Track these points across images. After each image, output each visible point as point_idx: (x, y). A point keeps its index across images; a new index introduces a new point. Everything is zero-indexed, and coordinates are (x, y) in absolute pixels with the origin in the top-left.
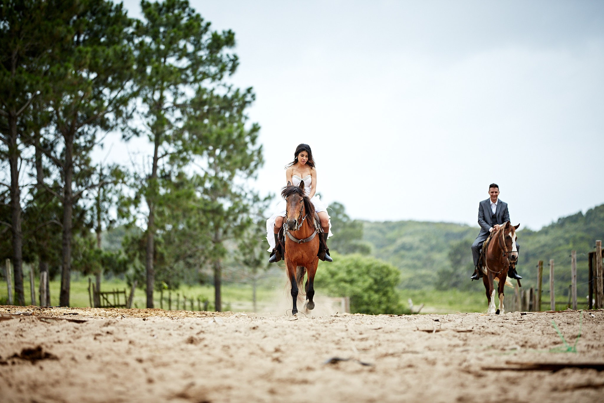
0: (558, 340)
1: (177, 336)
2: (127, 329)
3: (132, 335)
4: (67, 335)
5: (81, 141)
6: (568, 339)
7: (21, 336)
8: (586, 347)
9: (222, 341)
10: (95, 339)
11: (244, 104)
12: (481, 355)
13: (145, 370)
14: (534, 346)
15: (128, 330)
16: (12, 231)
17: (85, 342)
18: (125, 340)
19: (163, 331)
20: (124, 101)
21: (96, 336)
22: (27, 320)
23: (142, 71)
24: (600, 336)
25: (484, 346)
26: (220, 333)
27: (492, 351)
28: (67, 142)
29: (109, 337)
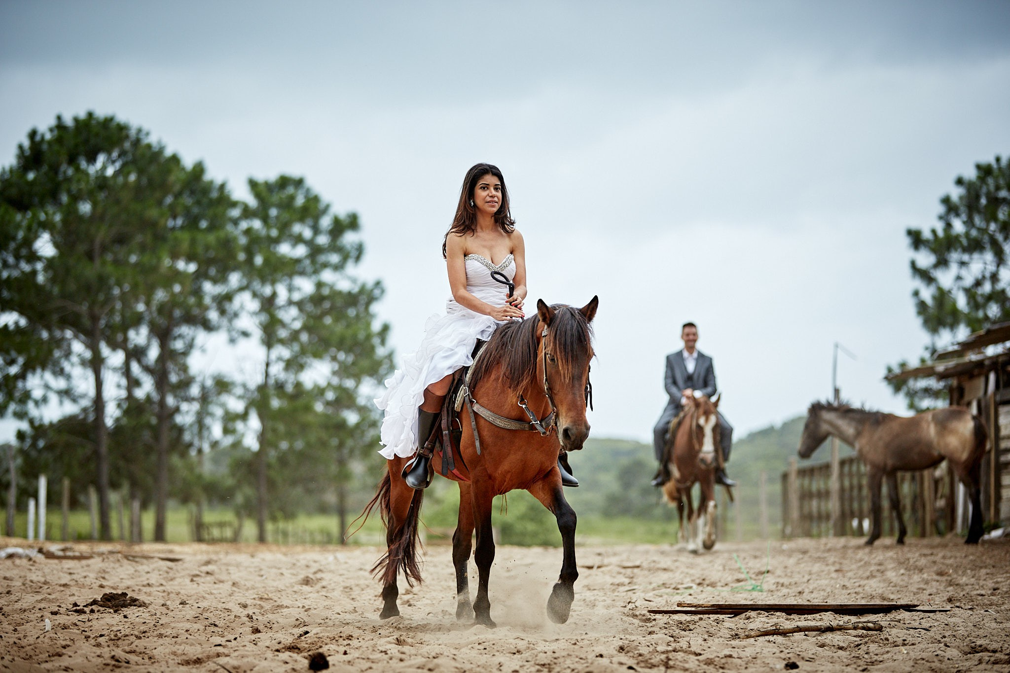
0: (741, 576)
1: (289, 576)
2: (230, 568)
3: (236, 576)
4: (158, 577)
5: (179, 345)
6: (753, 576)
7: (104, 578)
8: (775, 586)
9: (343, 581)
10: (192, 581)
11: (371, 299)
12: (649, 596)
13: (250, 617)
14: (712, 585)
15: (232, 569)
16: (96, 453)
17: (180, 584)
18: (227, 581)
19: (274, 570)
20: (228, 297)
21: (193, 578)
22: (111, 559)
23: (250, 260)
24: (792, 572)
25: (654, 585)
26: (341, 572)
27: (663, 590)
28: (163, 345)
29: (209, 578)
